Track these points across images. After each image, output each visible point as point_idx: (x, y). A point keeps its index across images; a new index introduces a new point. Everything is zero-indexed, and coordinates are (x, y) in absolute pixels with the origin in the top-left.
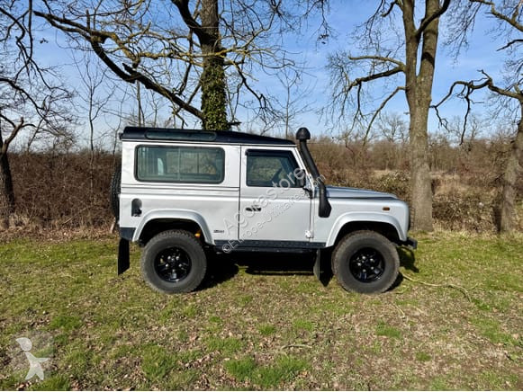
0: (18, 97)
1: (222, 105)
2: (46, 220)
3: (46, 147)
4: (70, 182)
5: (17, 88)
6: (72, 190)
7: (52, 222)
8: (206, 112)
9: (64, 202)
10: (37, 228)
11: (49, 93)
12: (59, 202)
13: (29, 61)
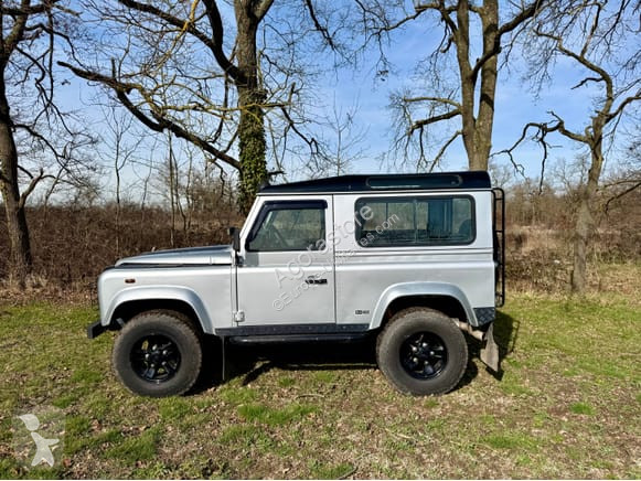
0: (36, 143)
1: (262, 153)
2: (66, 281)
3: (67, 200)
4: (93, 240)
5: (35, 134)
6: (96, 249)
7: (73, 284)
8: (243, 161)
9: (87, 262)
10: (56, 291)
11: (70, 139)
12: (81, 261)
13: (49, 104)
